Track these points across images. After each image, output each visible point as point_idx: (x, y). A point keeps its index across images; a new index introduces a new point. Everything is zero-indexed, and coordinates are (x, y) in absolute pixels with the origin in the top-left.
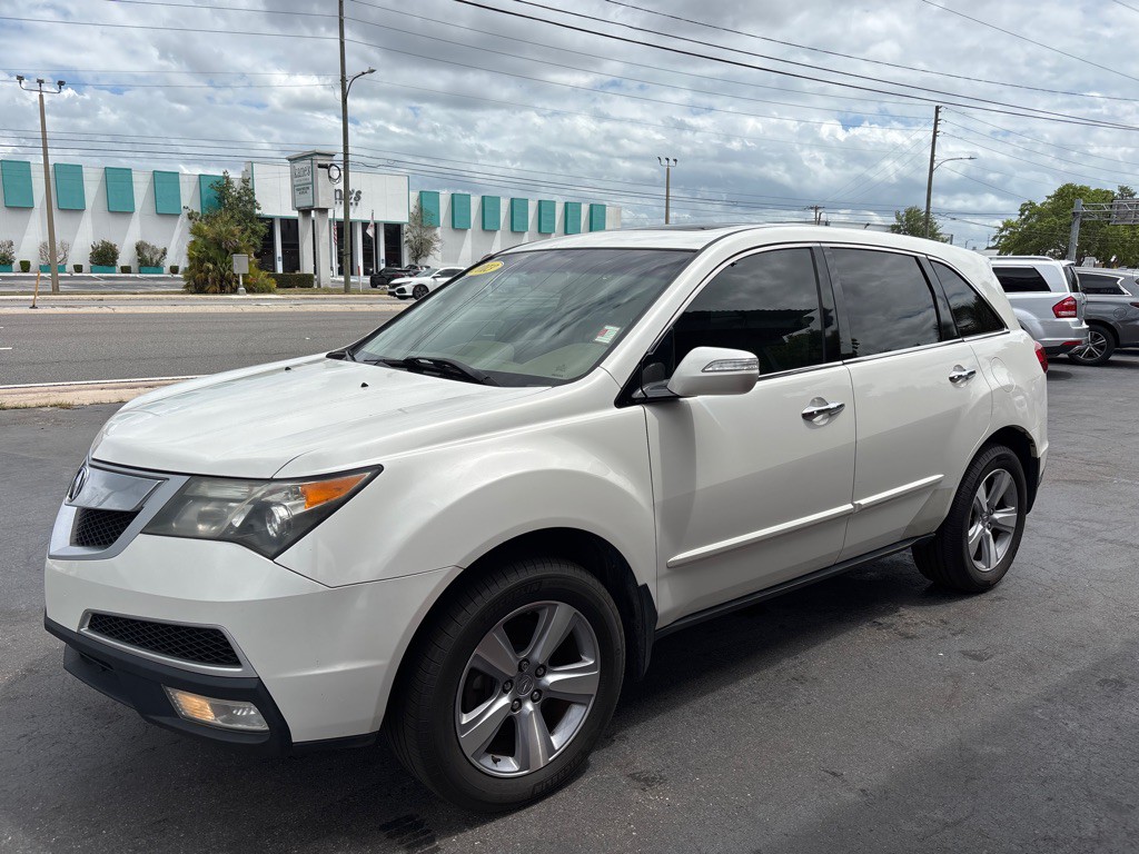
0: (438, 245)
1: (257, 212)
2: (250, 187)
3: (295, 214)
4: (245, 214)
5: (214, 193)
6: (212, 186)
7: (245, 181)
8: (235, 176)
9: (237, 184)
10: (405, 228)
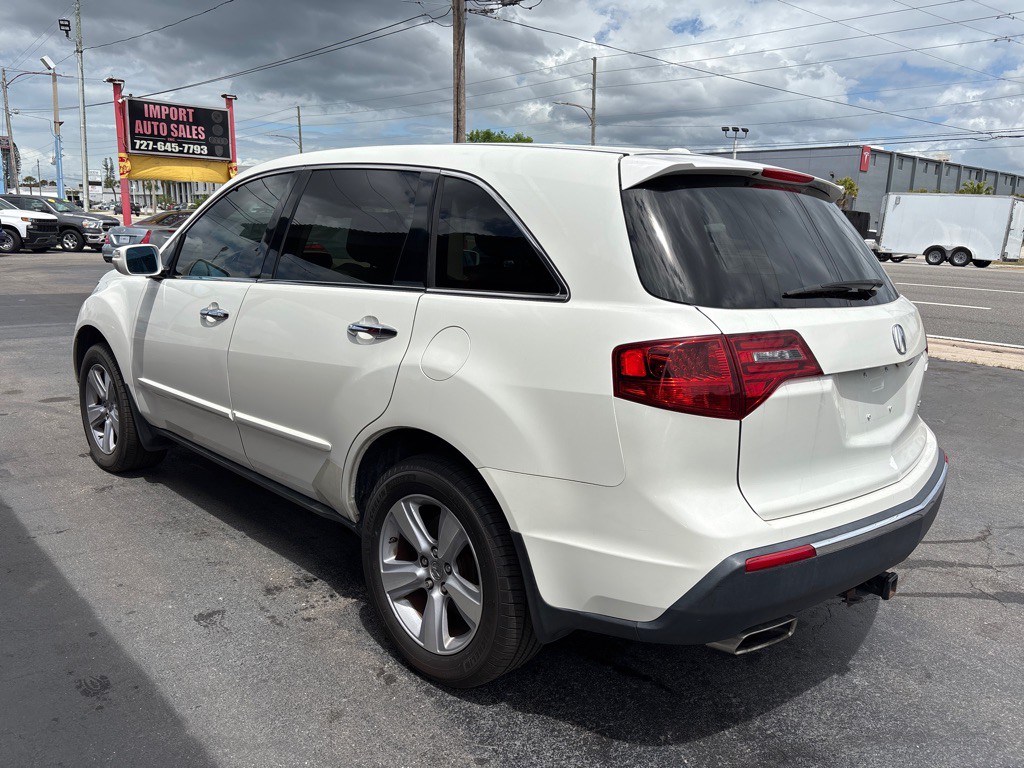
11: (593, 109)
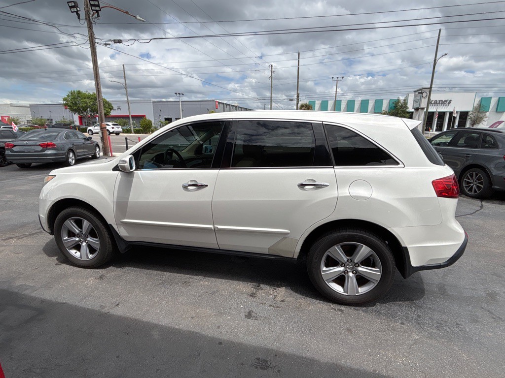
0: (485, 119)
1: (407, 110)
2: (406, 102)
3: (413, 110)
4: (402, 111)
5: (394, 105)
6: (393, 103)
7: (405, 100)
8: (402, 98)
9: (402, 102)
10: (470, 113)
11: (126, 84)
